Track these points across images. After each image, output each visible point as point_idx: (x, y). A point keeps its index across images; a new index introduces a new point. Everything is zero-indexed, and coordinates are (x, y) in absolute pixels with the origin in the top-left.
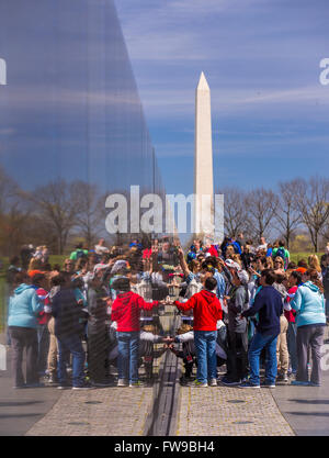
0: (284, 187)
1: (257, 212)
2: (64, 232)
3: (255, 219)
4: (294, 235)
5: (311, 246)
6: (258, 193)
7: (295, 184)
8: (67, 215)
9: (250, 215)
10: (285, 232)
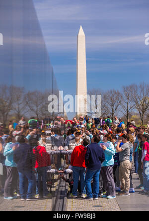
0: (126, 89)
1: (111, 103)
2: (6, 114)
3: (109, 106)
4: (131, 115)
5: (140, 121)
6: (112, 92)
7: (131, 87)
8: (7, 104)
9: (107, 104)
10: (126, 113)
